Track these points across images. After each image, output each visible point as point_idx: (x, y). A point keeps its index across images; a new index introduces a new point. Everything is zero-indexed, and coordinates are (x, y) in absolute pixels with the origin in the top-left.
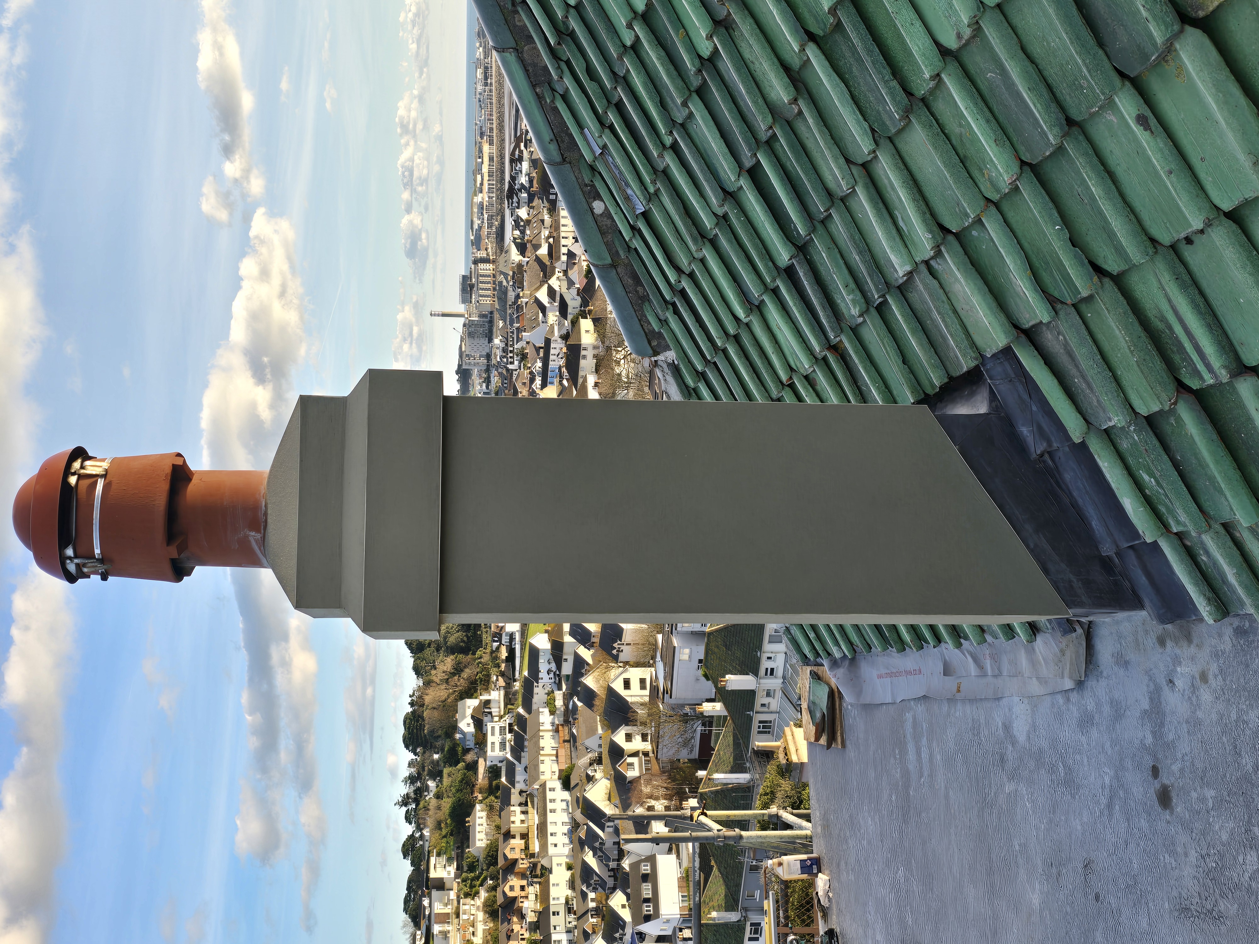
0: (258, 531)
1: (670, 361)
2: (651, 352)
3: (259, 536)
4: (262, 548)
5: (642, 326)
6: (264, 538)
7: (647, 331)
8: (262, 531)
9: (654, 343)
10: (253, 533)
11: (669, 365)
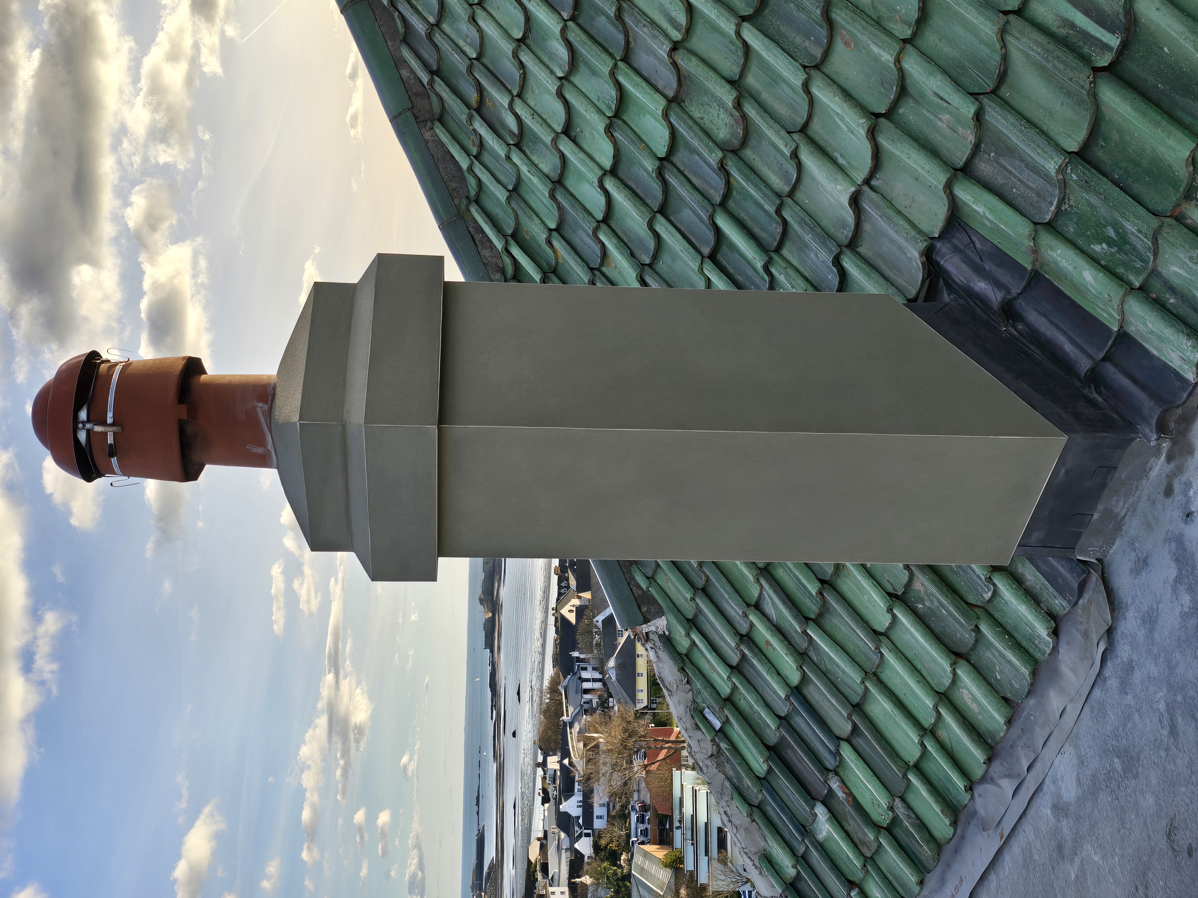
0: (265, 402)
1: (661, 632)
2: (642, 618)
3: (266, 407)
4: (268, 420)
5: (631, 589)
6: (271, 409)
7: (636, 595)
8: (270, 402)
9: (644, 609)
10: (260, 405)
11: (660, 636)
